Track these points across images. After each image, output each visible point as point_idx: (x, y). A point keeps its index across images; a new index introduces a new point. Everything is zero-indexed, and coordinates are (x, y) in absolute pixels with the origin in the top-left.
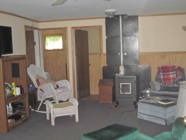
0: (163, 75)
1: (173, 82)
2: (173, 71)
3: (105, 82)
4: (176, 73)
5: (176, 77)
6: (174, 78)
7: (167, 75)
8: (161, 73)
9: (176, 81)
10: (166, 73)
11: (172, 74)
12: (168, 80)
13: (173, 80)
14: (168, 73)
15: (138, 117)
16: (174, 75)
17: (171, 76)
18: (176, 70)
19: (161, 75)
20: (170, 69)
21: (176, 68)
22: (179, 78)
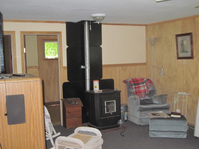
0: (135, 88)
1: (144, 95)
2: (143, 84)
3: (71, 102)
4: (146, 85)
5: (147, 89)
6: (145, 90)
7: (138, 87)
8: (134, 87)
9: (147, 93)
10: (137, 86)
11: (142, 86)
12: (139, 93)
13: (144, 92)
14: (139, 86)
15: (151, 136)
16: (144, 87)
17: (142, 89)
18: (145, 82)
19: (133, 88)
20: (140, 82)
21: (145, 80)
22: (150, 90)
